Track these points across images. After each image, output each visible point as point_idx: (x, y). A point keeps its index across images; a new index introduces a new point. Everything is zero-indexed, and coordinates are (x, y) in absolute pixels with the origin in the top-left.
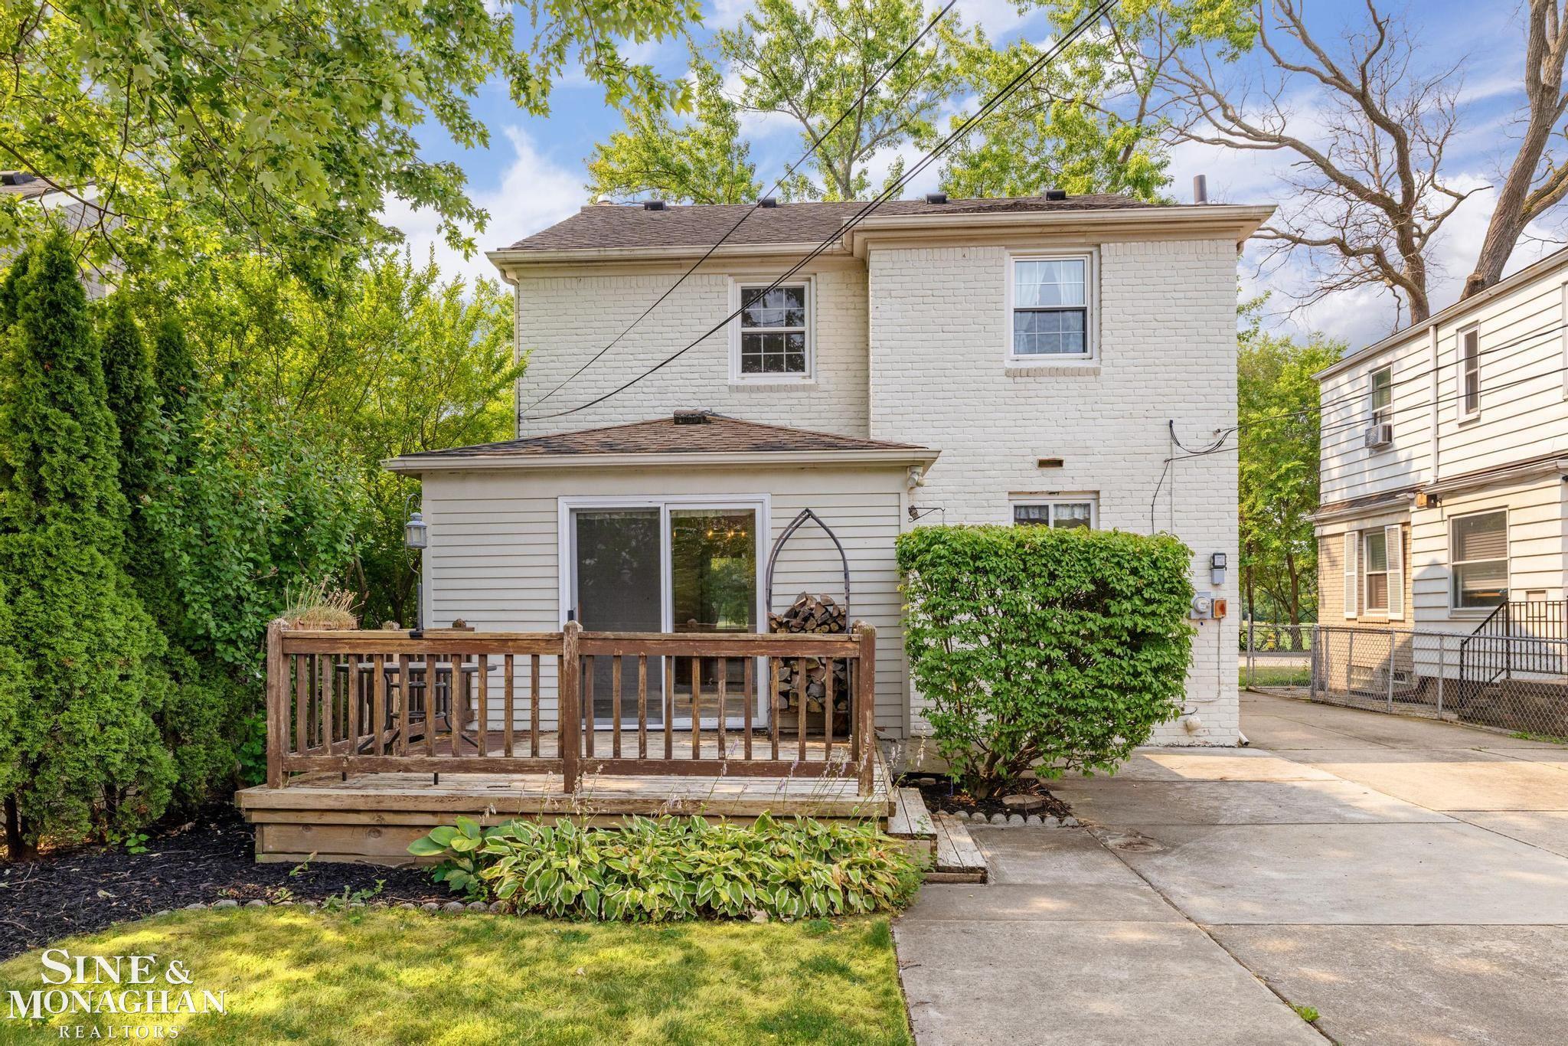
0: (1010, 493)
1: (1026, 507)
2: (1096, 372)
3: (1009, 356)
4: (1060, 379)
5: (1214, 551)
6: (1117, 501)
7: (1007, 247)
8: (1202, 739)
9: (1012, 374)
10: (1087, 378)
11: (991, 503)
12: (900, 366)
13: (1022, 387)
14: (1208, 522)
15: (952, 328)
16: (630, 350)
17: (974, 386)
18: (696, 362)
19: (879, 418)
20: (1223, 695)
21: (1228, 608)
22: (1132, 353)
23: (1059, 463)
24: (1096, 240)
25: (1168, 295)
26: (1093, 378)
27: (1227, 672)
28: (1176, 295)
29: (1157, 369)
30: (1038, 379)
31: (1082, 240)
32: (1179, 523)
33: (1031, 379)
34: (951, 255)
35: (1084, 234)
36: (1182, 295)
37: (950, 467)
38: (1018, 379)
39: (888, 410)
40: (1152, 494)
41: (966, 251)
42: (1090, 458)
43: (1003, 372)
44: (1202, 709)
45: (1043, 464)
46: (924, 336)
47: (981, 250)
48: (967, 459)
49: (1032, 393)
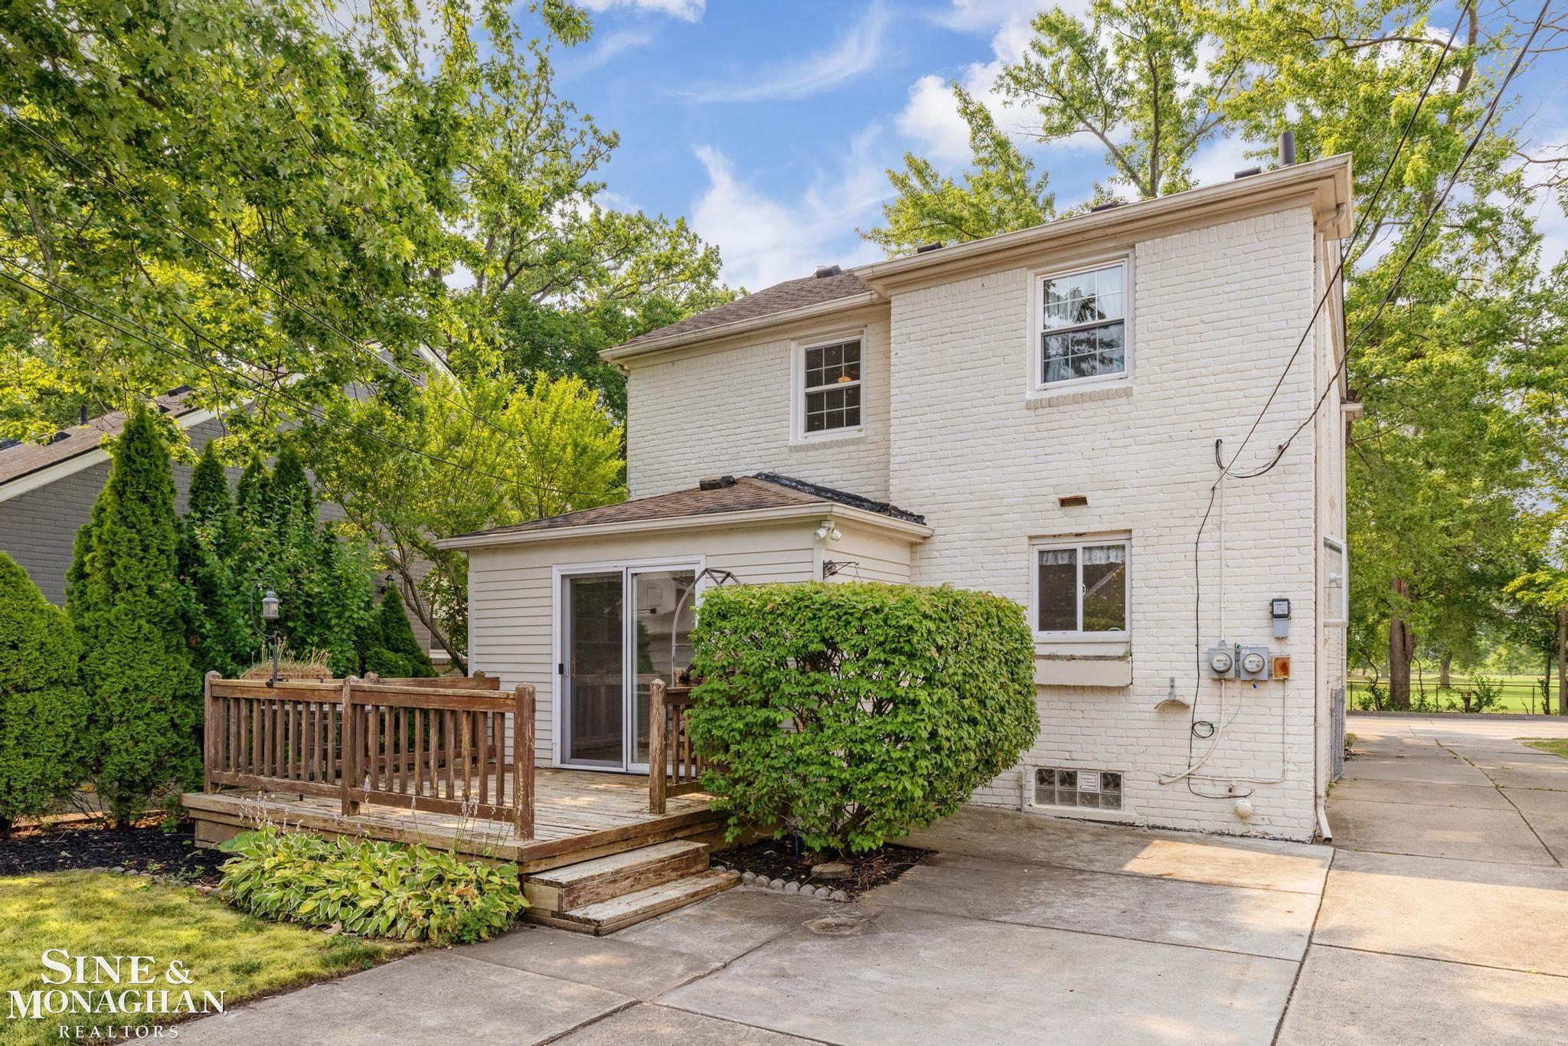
0: (1031, 538)
1: (1055, 552)
2: (1128, 393)
3: (1033, 385)
4: (1086, 406)
5: (1276, 596)
6: (1150, 541)
7: (1029, 267)
8: (1260, 829)
9: (1033, 406)
10: (1118, 401)
11: (1010, 549)
12: (919, 411)
13: (1045, 419)
14: (1270, 561)
15: (971, 364)
16: (712, 422)
17: (992, 424)
18: (762, 427)
19: (897, 467)
20: (1290, 775)
21: (1293, 667)
22: (1173, 366)
23: (1081, 501)
24: (1129, 240)
25: (1218, 290)
26: (1124, 400)
27: (1296, 748)
28: (1227, 288)
29: (1204, 380)
30: (1061, 409)
31: (1112, 244)
32: (1231, 563)
33: (1054, 410)
34: (968, 288)
35: (1114, 236)
36: (1237, 286)
37: (968, 513)
38: (1040, 411)
39: (907, 458)
40: (1196, 530)
41: (986, 280)
42: (1120, 493)
43: (1023, 404)
44: (1260, 791)
45: (1065, 502)
46: (941, 377)
47: (1001, 276)
48: (984, 503)
49: (1054, 425)
